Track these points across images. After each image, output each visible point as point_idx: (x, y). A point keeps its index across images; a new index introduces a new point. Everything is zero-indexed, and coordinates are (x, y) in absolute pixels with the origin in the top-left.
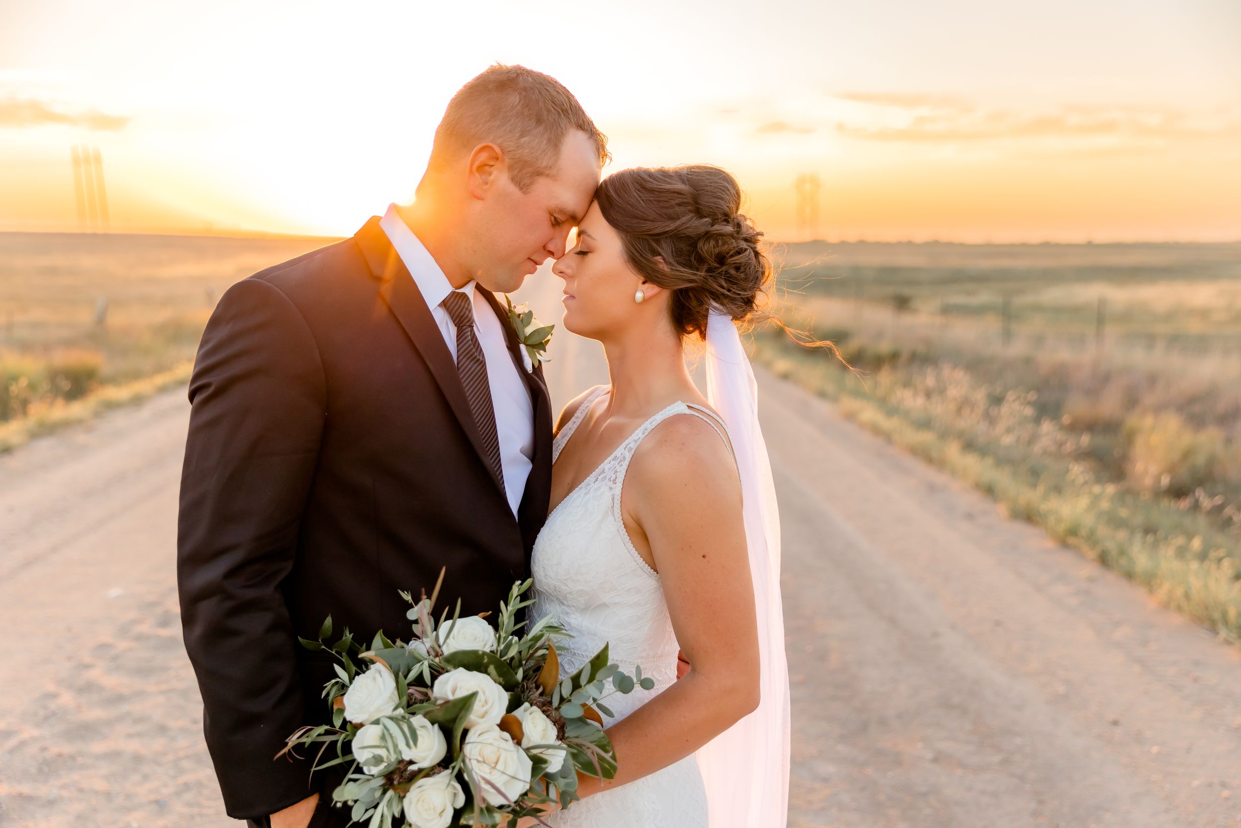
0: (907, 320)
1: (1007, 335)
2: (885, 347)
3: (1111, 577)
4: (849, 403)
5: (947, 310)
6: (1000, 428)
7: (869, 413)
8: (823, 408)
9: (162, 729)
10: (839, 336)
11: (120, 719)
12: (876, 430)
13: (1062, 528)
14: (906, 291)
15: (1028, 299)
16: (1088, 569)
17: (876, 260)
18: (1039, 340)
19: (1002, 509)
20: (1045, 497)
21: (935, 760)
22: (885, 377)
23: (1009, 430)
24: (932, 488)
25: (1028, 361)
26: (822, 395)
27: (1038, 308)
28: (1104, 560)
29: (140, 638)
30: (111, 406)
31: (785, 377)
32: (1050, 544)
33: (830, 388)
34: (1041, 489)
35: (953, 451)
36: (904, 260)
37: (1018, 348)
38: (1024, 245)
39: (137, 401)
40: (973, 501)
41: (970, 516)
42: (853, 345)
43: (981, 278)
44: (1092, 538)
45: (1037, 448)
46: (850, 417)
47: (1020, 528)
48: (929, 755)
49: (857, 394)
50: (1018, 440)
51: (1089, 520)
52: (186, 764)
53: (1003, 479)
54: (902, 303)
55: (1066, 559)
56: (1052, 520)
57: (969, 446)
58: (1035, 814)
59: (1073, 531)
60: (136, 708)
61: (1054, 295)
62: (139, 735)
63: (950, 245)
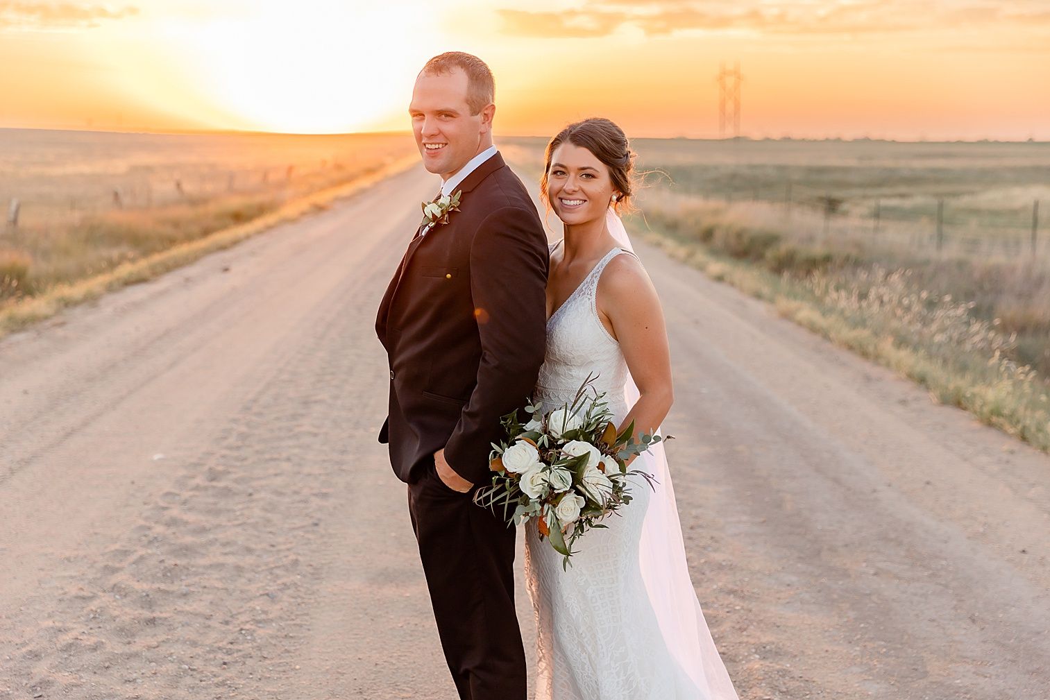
0: (838, 223)
1: (941, 239)
2: (818, 250)
3: (1029, 451)
4: (784, 304)
5: (877, 214)
6: (934, 327)
7: (806, 312)
8: (760, 308)
9: (249, 551)
10: (770, 240)
11: (212, 543)
12: (813, 329)
13: (986, 410)
14: (837, 194)
17: (804, 160)
18: (974, 244)
19: (933, 396)
20: (974, 383)
21: (875, 574)
22: (818, 280)
23: (943, 330)
24: (868, 379)
25: (961, 264)
26: (758, 296)
28: (1023, 437)
29: (197, 488)
31: (720, 279)
32: (976, 425)
33: (766, 290)
34: (969, 377)
35: (887, 346)
36: (833, 161)
37: (951, 252)
38: (959, 143)
40: (907, 389)
41: (903, 402)
42: (783, 248)
43: (914, 180)
44: (1013, 418)
45: (968, 346)
46: (787, 316)
47: (950, 411)
48: (872, 572)
49: (792, 295)
50: (950, 338)
51: (1010, 405)
53: (935, 370)
54: (832, 206)
55: (991, 436)
56: (978, 403)
57: (901, 341)
59: (997, 412)
60: (221, 536)
62: (232, 553)
63: (881, 142)
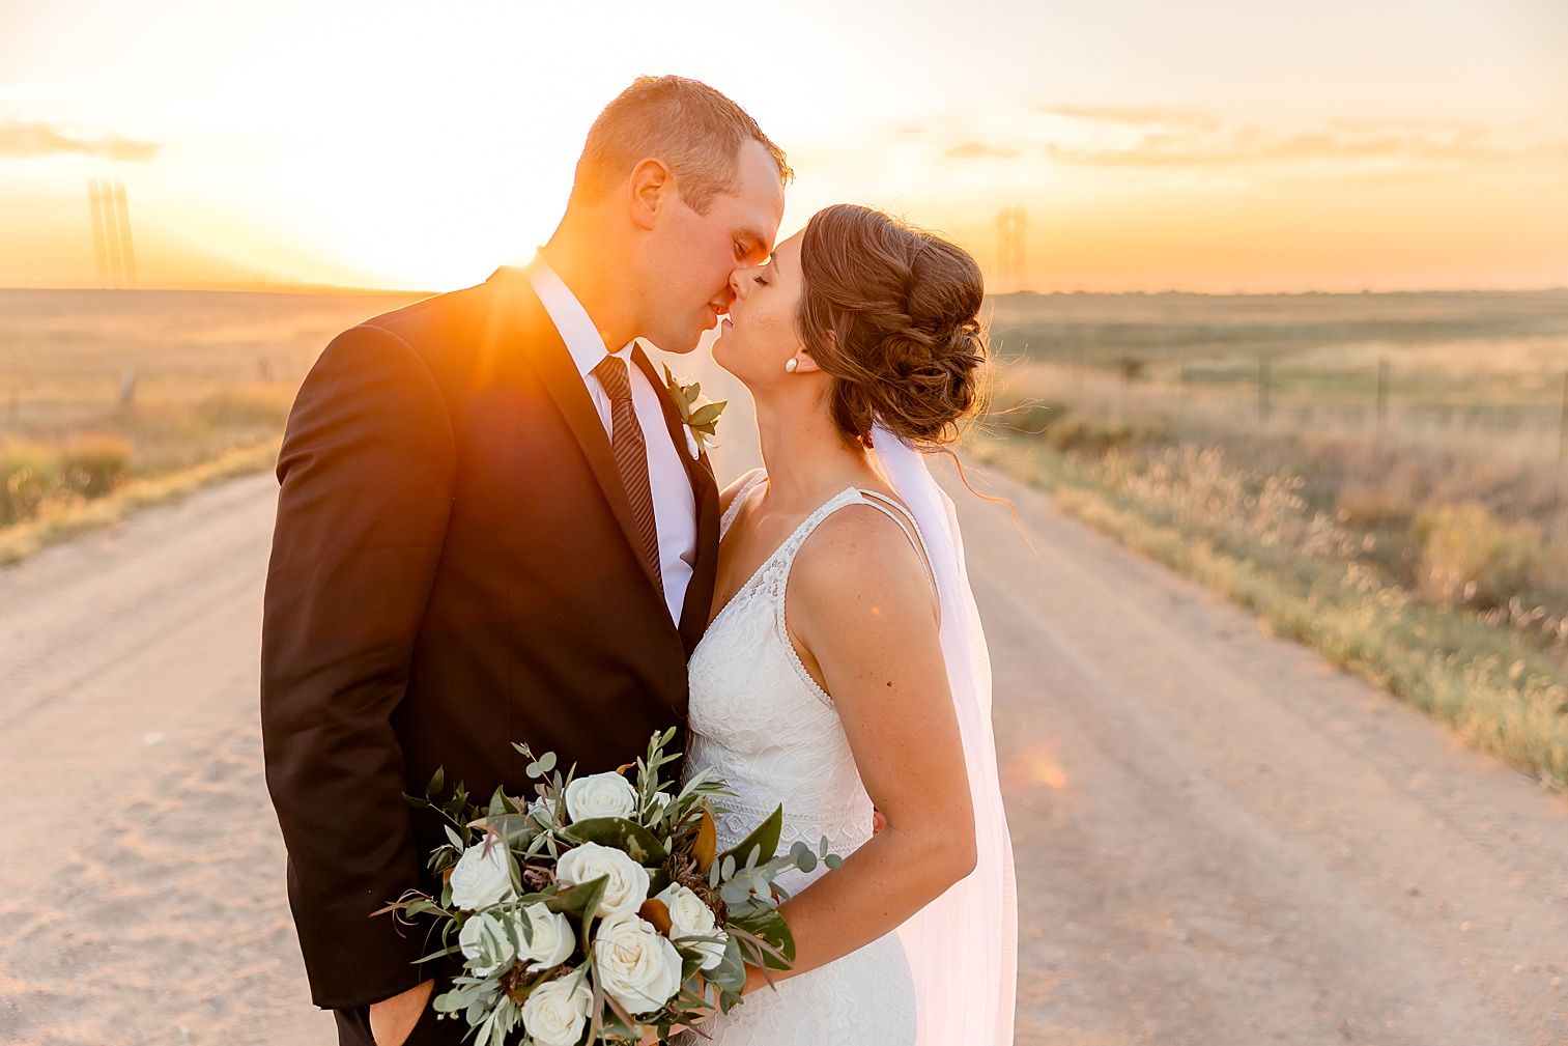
0: (1139, 390)
1: (1266, 409)
2: (1114, 424)
3: (1403, 710)
4: (1069, 495)
5: (1188, 377)
6: (1260, 523)
7: (1095, 507)
8: (1037, 501)
9: (217, 910)
10: (1055, 411)
11: (164, 896)
12: (1104, 529)
13: (1341, 648)
14: (1137, 354)
15: (1290, 362)
16: (1378, 700)
17: (1098, 315)
18: (1305, 414)
19: (1264, 626)
20: (1319, 610)
21: (1189, 941)
22: (1114, 461)
23: (1271, 527)
24: (1176, 601)
25: (1292, 441)
26: (1035, 484)
27: (1301, 374)
28: (1394, 689)
29: (185, 795)
30: (143, 505)
31: (988, 462)
32: (1325, 669)
33: (1045, 476)
34: (1313, 600)
35: (1201, 554)
36: (1134, 315)
37: (1279, 424)
38: (1283, 295)
39: (176, 499)
40: (1227, 615)
41: (1224, 635)
42: (1070, 423)
43: (1230, 338)
44: (1378, 663)
45: (1307, 549)
46: (1071, 512)
47: (1288, 649)
48: (1183, 936)
49: (1079, 483)
50: (1282, 539)
51: (1374, 640)
52: (247, 953)
53: (1266, 588)
54: (1132, 369)
55: (1347, 688)
56: (1328, 639)
57: (1221, 547)
58: (1317, 1008)
59: (1355, 653)
60: (183, 883)
61: (1324, 357)
62: (187, 917)
63: (1191, 295)
